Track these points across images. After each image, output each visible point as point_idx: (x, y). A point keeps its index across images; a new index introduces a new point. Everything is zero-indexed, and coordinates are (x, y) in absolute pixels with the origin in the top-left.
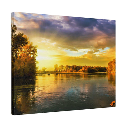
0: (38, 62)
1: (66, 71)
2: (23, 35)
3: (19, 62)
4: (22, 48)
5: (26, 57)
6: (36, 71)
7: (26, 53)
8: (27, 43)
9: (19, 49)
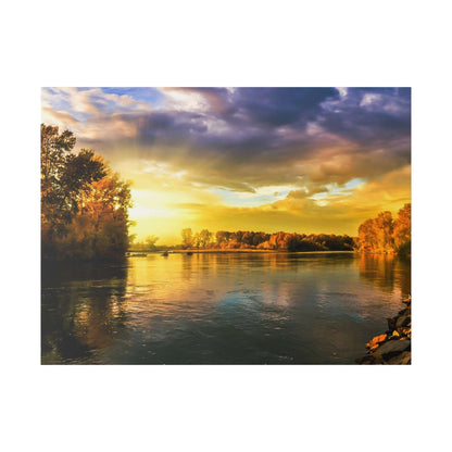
0: (133, 224)
1: (219, 246)
2: (92, 154)
3: (82, 222)
4: (89, 189)
5: (100, 211)
6: (129, 246)
7: (100, 200)
8: (105, 174)
9: (81, 191)
